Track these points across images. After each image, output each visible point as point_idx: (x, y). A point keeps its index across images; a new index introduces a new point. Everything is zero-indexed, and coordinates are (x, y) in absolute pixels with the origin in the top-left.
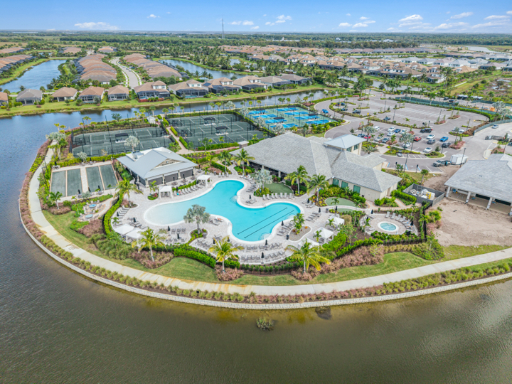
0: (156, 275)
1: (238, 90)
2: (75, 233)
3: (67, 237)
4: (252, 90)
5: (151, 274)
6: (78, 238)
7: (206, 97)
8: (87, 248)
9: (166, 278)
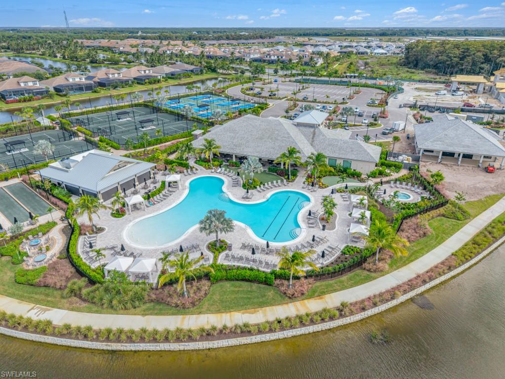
0: (202, 316)
1: (130, 82)
2: (31, 289)
3: (21, 298)
4: (147, 81)
5: (194, 316)
6: (41, 293)
7: (95, 92)
8: (67, 305)
9: (219, 315)
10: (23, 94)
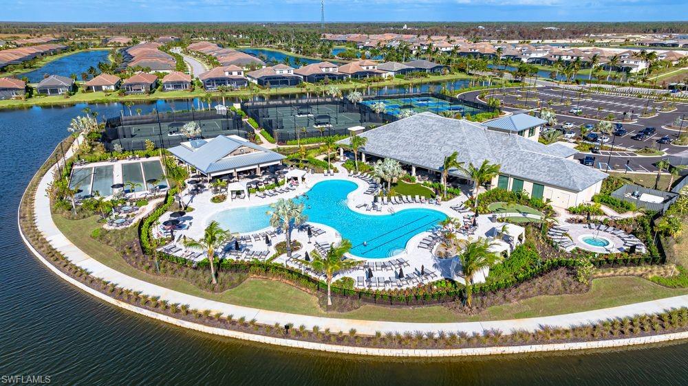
1: (345, 78)
7: (299, 86)
10: (225, 84)
